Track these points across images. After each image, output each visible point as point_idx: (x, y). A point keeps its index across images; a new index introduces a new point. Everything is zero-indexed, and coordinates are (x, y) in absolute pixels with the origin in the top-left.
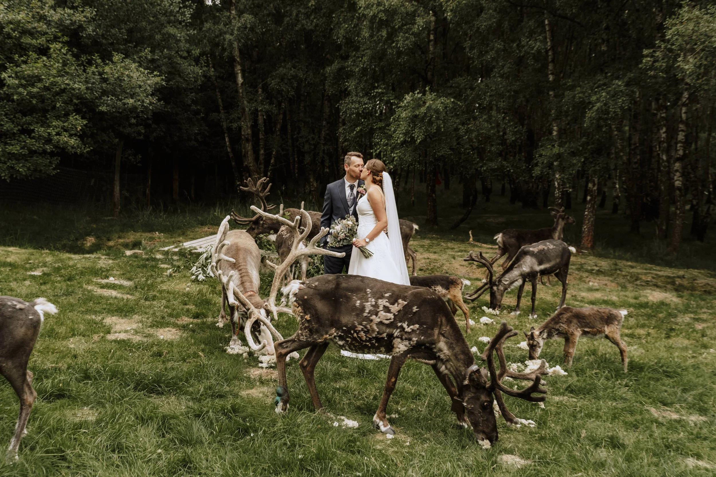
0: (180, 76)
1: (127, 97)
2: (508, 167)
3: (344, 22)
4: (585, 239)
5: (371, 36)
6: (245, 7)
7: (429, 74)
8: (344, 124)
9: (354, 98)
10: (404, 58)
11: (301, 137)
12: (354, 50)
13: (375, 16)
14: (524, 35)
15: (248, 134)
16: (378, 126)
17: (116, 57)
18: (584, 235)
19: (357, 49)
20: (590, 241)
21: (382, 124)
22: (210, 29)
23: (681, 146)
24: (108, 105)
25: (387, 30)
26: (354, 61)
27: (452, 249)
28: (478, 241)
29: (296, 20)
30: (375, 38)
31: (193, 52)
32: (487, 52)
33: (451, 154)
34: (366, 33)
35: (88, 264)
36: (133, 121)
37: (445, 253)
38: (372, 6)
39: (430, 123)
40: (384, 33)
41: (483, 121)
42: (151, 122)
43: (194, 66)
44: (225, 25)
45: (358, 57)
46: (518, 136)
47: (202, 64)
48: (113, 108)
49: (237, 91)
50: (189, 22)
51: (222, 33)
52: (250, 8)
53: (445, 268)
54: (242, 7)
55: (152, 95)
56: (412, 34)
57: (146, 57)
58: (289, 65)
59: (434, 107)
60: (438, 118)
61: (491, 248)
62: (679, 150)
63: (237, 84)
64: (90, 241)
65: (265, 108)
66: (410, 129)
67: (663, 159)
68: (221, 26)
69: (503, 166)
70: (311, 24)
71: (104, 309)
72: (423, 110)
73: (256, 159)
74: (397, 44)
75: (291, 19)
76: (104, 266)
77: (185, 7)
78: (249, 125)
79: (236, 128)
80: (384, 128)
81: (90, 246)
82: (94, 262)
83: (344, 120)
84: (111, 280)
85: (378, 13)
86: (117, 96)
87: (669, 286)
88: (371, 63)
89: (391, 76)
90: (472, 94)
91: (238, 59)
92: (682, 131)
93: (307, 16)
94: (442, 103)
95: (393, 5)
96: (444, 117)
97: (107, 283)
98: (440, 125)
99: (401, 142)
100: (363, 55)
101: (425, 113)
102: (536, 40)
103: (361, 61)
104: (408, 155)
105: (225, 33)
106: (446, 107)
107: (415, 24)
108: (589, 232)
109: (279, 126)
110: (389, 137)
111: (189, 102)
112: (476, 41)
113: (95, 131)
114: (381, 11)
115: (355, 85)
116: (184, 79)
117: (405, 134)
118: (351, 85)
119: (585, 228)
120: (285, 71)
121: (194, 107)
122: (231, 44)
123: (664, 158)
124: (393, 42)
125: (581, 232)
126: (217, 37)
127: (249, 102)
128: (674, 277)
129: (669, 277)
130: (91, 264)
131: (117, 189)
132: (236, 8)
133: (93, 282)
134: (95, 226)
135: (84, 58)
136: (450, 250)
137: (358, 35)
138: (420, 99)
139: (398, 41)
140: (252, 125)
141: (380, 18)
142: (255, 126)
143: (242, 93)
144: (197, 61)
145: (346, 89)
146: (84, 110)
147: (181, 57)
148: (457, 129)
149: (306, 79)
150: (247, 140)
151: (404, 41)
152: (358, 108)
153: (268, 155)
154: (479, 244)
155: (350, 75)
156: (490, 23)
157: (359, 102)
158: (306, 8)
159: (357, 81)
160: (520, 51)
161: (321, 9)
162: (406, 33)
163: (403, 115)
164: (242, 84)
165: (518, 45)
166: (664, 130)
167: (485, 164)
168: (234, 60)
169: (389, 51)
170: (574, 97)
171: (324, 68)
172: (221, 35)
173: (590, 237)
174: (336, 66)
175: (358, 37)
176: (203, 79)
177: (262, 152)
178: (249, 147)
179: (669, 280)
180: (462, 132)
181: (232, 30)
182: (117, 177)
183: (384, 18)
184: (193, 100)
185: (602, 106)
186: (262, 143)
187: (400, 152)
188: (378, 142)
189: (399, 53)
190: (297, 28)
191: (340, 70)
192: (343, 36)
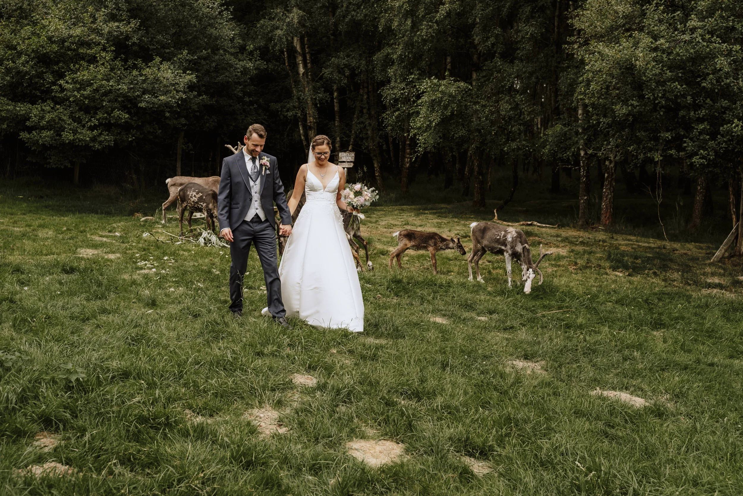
1: (161, 95)
4: (604, 216)
9: (394, 84)
10: (428, 46)
17: (156, 60)
18: (602, 211)
20: (609, 218)
24: (147, 102)
25: (412, 19)
28: (502, 219)
31: (248, 47)
36: (167, 114)
39: (446, 106)
47: (256, 58)
48: (150, 104)
49: (298, 81)
56: (435, 22)
57: (185, 59)
58: (341, 54)
74: (421, 32)
75: (342, 11)
83: (385, 105)
85: (403, 4)
88: (405, 50)
91: (299, 50)
100: (399, 43)
108: (607, 209)
118: (391, 71)
119: (603, 205)
121: (247, 99)
124: (418, 31)
126: (270, 32)
135: (130, 63)
139: (422, 29)
143: (304, 82)
151: (427, 29)
162: (429, 21)
164: (303, 74)
172: (273, 30)
173: (608, 214)
176: (255, 72)
183: (409, 8)
184: (246, 92)
190: (347, 20)
191: (387, 57)
192: (384, 25)
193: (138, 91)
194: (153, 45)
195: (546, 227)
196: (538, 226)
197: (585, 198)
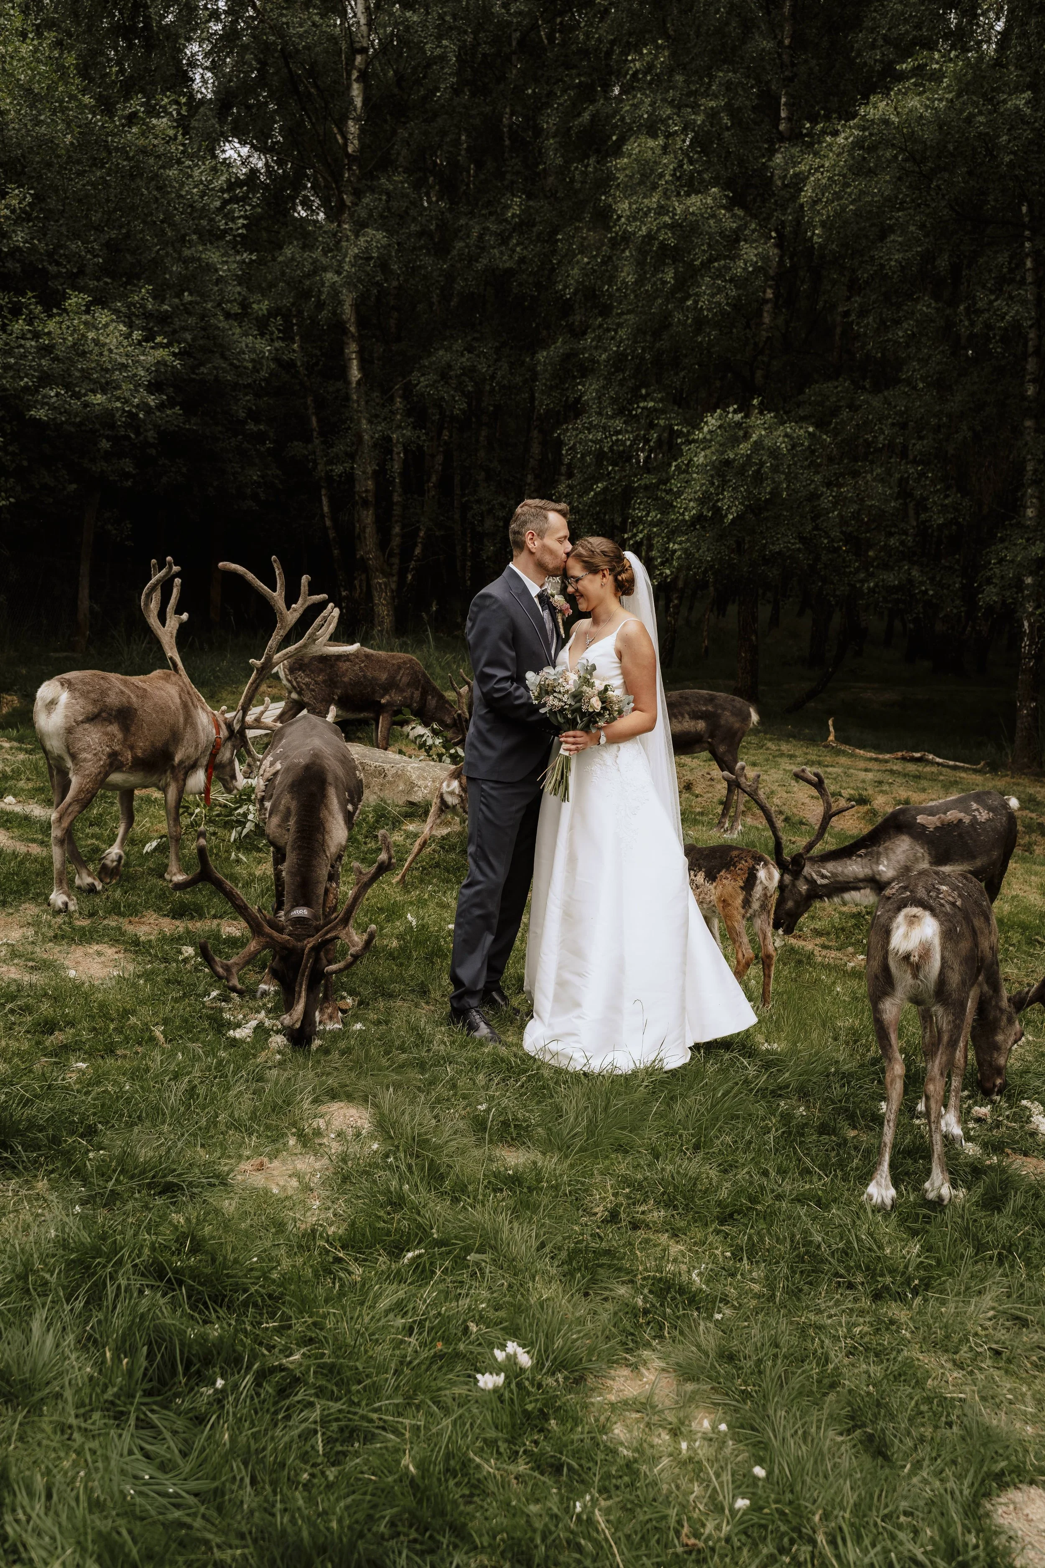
0: (223, 356)
1: (91, 390)
2: (922, 583)
3: (582, 252)
5: (640, 282)
6: (370, 215)
7: (759, 374)
8: (570, 475)
9: (595, 420)
10: (709, 335)
11: (479, 501)
12: (601, 314)
13: (650, 237)
14: (984, 286)
15: (367, 491)
16: (643, 482)
17: (75, 300)
19: (605, 311)
21: (650, 479)
22: (293, 259)
24: (53, 408)
25: (676, 269)
26: (599, 339)
27: (791, 757)
28: (846, 741)
29: (478, 247)
30: (648, 287)
31: (255, 306)
32: (897, 322)
33: (799, 550)
34: (627, 275)
36: (105, 444)
37: (777, 765)
38: (646, 215)
39: (758, 477)
40: (669, 276)
41: (874, 480)
42: (154, 452)
43: (255, 337)
44: (325, 253)
45: (608, 330)
46: (950, 516)
47: (272, 333)
48: (61, 413)
49: (347, 398)
50: (240, 235)
51: (318, 269)
52: (381, 216)
53: (776, 801)
54: (364, 214)
55: (149, 389)
56: (731, 280)
57: (143, 306)
58: (459, 345)
59: (767, 442)
60: (775, 469)
61: (876, 760)
63: (348, 383)
64: (9, 703)
65: (405, 437)
66: (712, 490)
68: (317, 254)
69: (910, 581)
70: (511, 257)
72: (744, 448)
73: (384, 543)
74: (696, 302)
75: (467, 246)
77: (234, 199)
78: (369, 470)
79: (340, 476)
80: (657, 486)
81: (8, 714)
83: (569, 465)
84: (8, 802)
85: (659, 230)
86: (70, 387)
88: (635, 342)
89: (677, 374)
90: (852, 419)
91: (353, 329)
93: (504, 240)
94: (786, 435)
95: (693, 214)
96: (789, 466)
98: (781, 483)
99: (692, 517)
100: (620, 325)
101: (749, 457)
102: (1011, 298)
103: (613, 338)
104: (704, 547)
105: (325, 269)
106: (794, 447)
107: (739, 257)
109: (434, 479)
110: (666, 507)
111: (242, 414)
112: (873, 297)
113: (25, 463)
114: (666, 225)
115: (597, 391)
116: (232, 364)
117: (701, 501)
118: (590, 389)
120: (448, 357)
121: (251, 426)
122: (335, 293)
124: (687, 298)
126: (308, 276)
127: (370, 422)
131: (84, 593)
132: (351, 216)
134: (22, 671)
136: (786, 760)
137: (611, 280)
138: (739, 425)
139: (698, 295)
140: (374, 471)
141: (661, 243)
142: (381, 475)
143: (358, 401)
144: (262, 326)
145: (578, 400)
147: (228, 315)
148: (814, 496)
149: (493, 377)
150: (365, 503)
151: (713, 295)
152: (601, 441)
153: (409, 538)
154: (848, 749)
155: (586, 370)
156: (909, 255)
157: (605, 428)
158: (501, 223)
159: (602, 382)
160: (972, 324)
161: (534, 225)
162: (718, 277)
163: (700, 459)
164: (359, 383)
165: (967, 309)
167: (872, 575)
168: (345, 331)
169: (678, 316)
171: (534, 353)
172: (315, 272)
174: (559, 347)
175: (610, 286)
176: (273, 366)
177: (397, 530)
178: (368, 517)
180: (826, 502)
181: (340, 263)
182: (85, 569)
183: (672, 242)
184: (250, 409)
186: (397, 511)
187: (688, 540)
188: (641, 518)
189: (700, 323)
190: (479, 266)
191: (567, 357)
192: (577, 282)
193: (27, 376)
194: (58, 264)
195: (955, 768)
196: (938, 764)
197: (1033, 705)
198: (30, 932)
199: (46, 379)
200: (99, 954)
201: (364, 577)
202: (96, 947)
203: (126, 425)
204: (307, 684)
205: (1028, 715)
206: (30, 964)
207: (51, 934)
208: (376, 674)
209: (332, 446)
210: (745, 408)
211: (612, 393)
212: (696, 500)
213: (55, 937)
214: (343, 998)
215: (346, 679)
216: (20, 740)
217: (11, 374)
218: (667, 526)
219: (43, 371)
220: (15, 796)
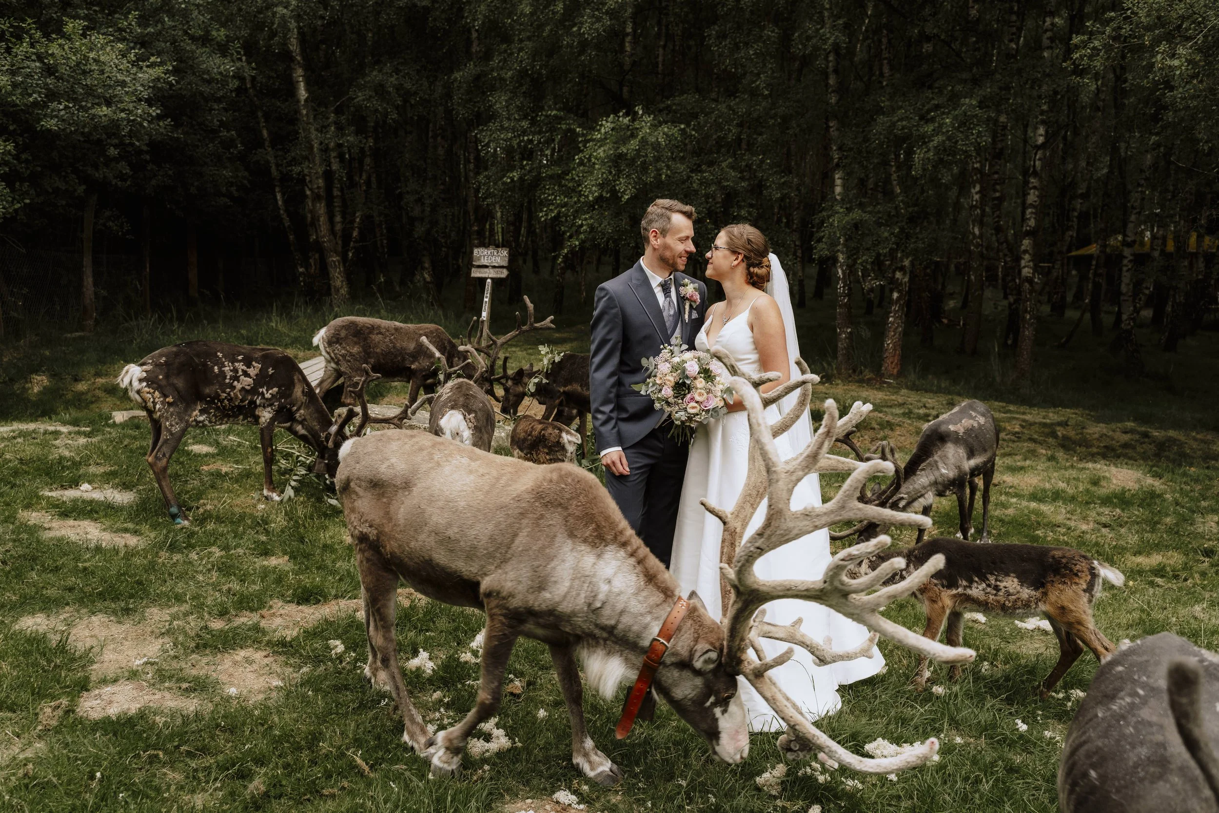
1: (98, 104)
4: (889, 361)
5: (535, 12)
7: (625, 90)
9: (505, 123)
10: (590, 55)
12: (504, 41)
15: (318, 187)
16: (550, 173)
17: (71, 26)
18: (887, 354)
19: (508, 39)
20: (897, 364)
21: (556, 170)
23: (1032, 213)
24: (62, 119)
26: (504, 60)
30: (541, 17)
35: (30, 450)
36: (113, 152)
39: (645, 166)
42: (147, 157)
43: (220, 58)
45: (511, 53)
47: (232, 55)
48: (69, 124)
49: (297, 112)
55: (149, 102)
56: (607, 13)
57: (131, 31)
58: (387, 68)
59: (651, 139)
60: (657, 159)
62: (1029, 219)
63: (298, 101)
64: (39, 383)
65: (348, 141)
66: (610, 177)
67: (974, 234)
71: (71, 589)
72: (634, 144)
74: (580, 29)
76: (67, 453)
78: (320, 171)
80: (560, 177)
81: (40, 392)
82: (44, 444)
84: (86, 491)
86: (75, 100)
87: (1050, 440)
88: (534, 61)
91: (298, 57)
92: (1035, 188)
94: (664, 133)
96: (668, 157)
97: (75, 501)
98: (662, 170)
99: (594, 199)
101: (638, 151)
103: (515, 59)
104: (605, 223)
106: (670, 142)
108: (895, 350)
110: (571, 192)
111: (216, 122)
113: (38, 170)
115: (506, 101)
117: (601, 186)
118: (499, 101)
119: (889, 343)
120: (380, 77)
121: (224, 133)
122: (284, 23)
123: (977, 231)
124: (575, 25)
125: (881, 349)
128: (1052, 424)
129: (1045, 425)
130: (38, 450)
131: (89, 281)
133: (39, 498)
134: (47, 353)
135: (5, 24)
138: (627, 126)
139: (582, 23)
140: (323, 172)
142: (328, 175)
143: (307, 114)
144: (224, 48)
145: (489, 109)
146: (11, 128)
148: (685, 180)
149: (416, 93)
150: (317, 198)
151: (592, 23)
153: (348, 224)
155: (494, 86)
157: (514, 130)
159: (509, 94)
160: (805, 46)
162: (596, 10)
164: (306, 100)
166: (978, 188)
168: (292, 59)
169: (566, 40)
170: (894, 124)
171: (450, 73)
172: (268, 8)
173: (896, 357)
174: (471, 68)
175: (511, 19)
176: (237, 83)
177: (339, 218)
178: (321, 208)
179: (1047, 430)
180: (694, 184)
182: (87, 261)
185: (944, 141)
186: (338, 203)
187: (591, 218)
189: (584, 45)
191: (477, 78)
192: (485, 16)
193: (35, 92)
197: (849, 330)
198: (168, 641)
199: (52, 95)
200: (248, 661)
201: (317, 256)
202: (243, 653)
203: (131, 134)
204: (343, 356)
205: (846, 337)
206: (185, 685)
207: (193, 645)
208: (405, 344)
209: (289, 151)
210: (631, 113)
211: (518, 103)
212: (596, 185)
213: (197, 647)
214: (512, 681)
215: (378, 350)
216: (75, 423)
217: (19, 91)
218: (572, 207)
219: (48, 89)
220: (90, 483)
